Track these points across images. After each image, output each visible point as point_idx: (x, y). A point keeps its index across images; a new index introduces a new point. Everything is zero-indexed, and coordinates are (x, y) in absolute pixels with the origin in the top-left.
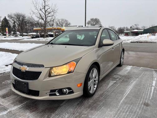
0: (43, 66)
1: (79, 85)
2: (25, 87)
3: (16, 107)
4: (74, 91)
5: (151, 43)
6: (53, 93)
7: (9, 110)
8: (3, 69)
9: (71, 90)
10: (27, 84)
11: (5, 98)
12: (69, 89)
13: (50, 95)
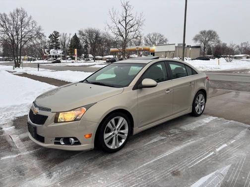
0: (49, 110)
1: (87, 136)
4: (81, 141)
6: (57, 141)
7: (19, 154)
9: (77, 140)
11: (24, 141)
12: (75, 139)
13: (55, 143)
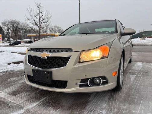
0: (70, 50)
1: (114, 74)
2: (47, 77)
3: (33, 105)
5: (144, 45)
6: (84, 83)
7: (25, 109)
8: (5, 68)
9: (106, 79)
10: (51, 73)
11: (15, 95)
12: (104, 78)
13: (81, 86)
